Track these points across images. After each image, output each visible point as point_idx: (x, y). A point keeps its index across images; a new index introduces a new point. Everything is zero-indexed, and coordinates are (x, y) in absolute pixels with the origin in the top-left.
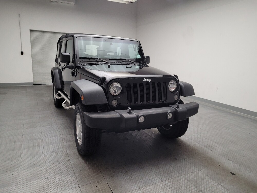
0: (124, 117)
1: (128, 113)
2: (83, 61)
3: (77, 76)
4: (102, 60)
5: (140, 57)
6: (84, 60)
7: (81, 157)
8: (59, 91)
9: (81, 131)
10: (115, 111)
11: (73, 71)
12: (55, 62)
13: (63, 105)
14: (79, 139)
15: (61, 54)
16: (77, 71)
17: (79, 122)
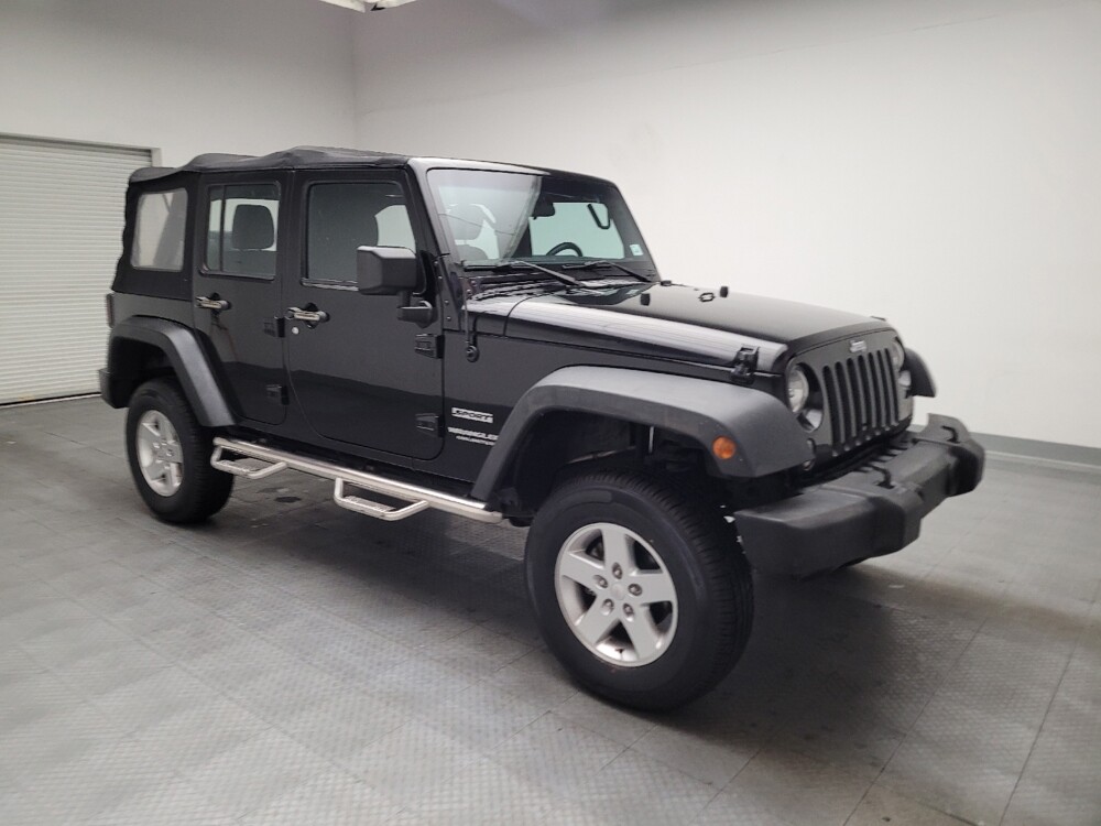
0: (896, 506)
1: (880, 485)
4: (550, 271)
5: (641, 253)
8: (218, 441)
9: (619, 605)
10: (826, 489)
11: (444, 330)
12: (112, 292)
13: (354, 503)
14: (599, 641)
15: (371, 252)
16: (478, 330)
17: (597, 566)
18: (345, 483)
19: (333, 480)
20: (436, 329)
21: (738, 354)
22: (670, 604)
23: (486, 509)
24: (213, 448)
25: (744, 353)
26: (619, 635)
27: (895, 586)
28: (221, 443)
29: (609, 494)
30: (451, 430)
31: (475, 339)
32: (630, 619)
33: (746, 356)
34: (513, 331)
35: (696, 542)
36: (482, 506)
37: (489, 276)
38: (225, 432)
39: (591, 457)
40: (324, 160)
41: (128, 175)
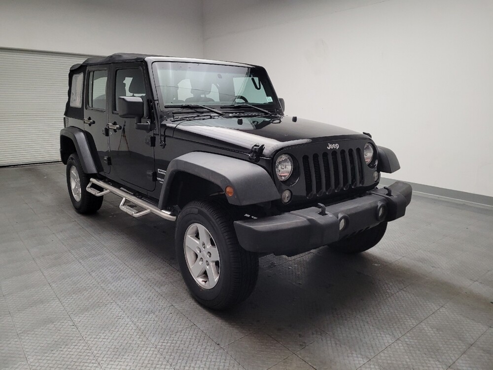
0: (319, 224)
1: (320, 214)
2: (173, 113)
3: (166, 145)
4: (210, 109)
5: (272, 101)
6: (175, 110)
7: (213, 314)
8: (92, 179)
9: (205, 260)
10: (292, 214)
11: (154, 134)
12: (65, 116)
13: (125, 209)
14: (198, 277)
15: (123, 99)
16: (166, 134)
17: (197, 242)
18: (126, 200)
19: (122, 198)
20: (151, 134)
21: (253, 147)
22: (218, 261)
23: (170, 215)
24: (89, 181)
25: (255, 147)
26: (205, 274)
27: (376, 265)
28: (93, 180)
29: (197, 210)
30: (158, 179)
31: (165, 139)
32: (208, 267)
33: (256, 149)
34: (176, 135)
35: (225, 234)
36: (169, 213)
37: (180, 110)
38: (94, 176)
39: (217, 194)
40: (121, 59)
41: (69, 68)
